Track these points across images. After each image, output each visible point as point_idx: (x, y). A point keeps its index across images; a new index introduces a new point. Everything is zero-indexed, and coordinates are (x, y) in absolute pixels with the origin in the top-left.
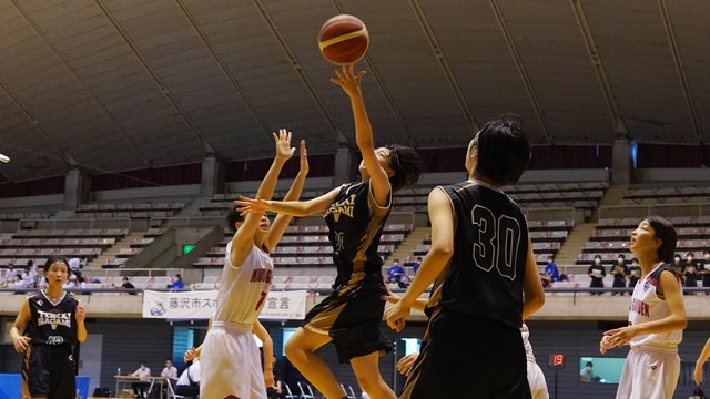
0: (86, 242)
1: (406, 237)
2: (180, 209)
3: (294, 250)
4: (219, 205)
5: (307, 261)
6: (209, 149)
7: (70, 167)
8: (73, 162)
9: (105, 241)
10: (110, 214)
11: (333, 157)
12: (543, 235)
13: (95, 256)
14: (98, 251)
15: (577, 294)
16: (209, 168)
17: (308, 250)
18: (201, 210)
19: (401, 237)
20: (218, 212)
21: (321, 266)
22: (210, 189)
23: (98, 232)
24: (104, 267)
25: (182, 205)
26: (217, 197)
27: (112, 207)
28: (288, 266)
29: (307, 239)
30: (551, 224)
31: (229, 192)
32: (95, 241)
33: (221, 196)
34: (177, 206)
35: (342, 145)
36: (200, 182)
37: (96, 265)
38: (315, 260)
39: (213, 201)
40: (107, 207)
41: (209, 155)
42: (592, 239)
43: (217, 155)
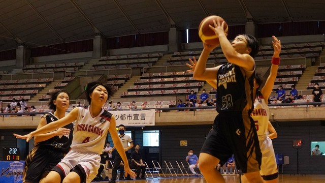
0: (29, 86)
2: (82, 66)
3: (147, 87)
4: (104, 63)
5: (155, 92)
6: (97, 31)
7: (18, 44)
8: (20, 41)
9: (40, 85)
10: (42, 70)
11: (167, 33)
12: (288, 73)
13: (35, 94)
14: (37, 91)
15: (308, 106)
16: (97, 42)
17: (155, 86)
18: (94, 66)
20: (103, 67)
21: (163, 95)
22: (98, 54)
23: (36, 80)
24: (40, 100)
25: (83, 64)
26: (102, 58)
27: (43, 66)
28: (144, 96)
29: (154, 80)
30: (293, 67)
31: (109, 55)
32: (35, 86)
33: (105, 58)
34: (80, 64)
35: (172, 26)
36: (92, 50)
37: (35, 100)
38: (159, 92)
39: (100, 61)
40: (40, 66)
41: (97, 34)
42: (316, 75)
43: (101, 35)
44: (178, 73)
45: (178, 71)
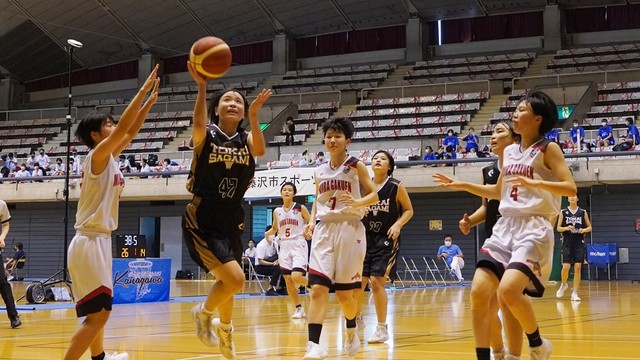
0: (162, 125)
1: (481, 105)
2: (253, 88)
3: (368, 123)
4: (292, 82)
5: (383, 134)
6: (279, 26)
7: (142, 52)
8: (145, 46)
9: (181, 124)
10: (183, 96)
11: (404, 28)
12: (623, 96)
13: (171, 139)
14: (174, 134)
16: (280, 45)
17: (383, 123)
18: (274, 88)
19: (477, 105)
20: (291, 89)
21: (397, 138)
22: (282, 66)
23: (173, 114)
24: (181, 149)
25: (255, 84)
26: (289, 74)
27: (186, 89)
28: (364, 140)
29: (382, 112)
31: (301, 69)
32: (170, 124)
33: (293, 73)
34: (250, 85)
35: (412, 15)
36: (271, 60)
37: (172, 148)
38: (390, 133)
39: (284, 78)
40: (180, 89)
41: (278, 32)
43: (287, 32)
44: (423, 99)
45: (423, 96)
